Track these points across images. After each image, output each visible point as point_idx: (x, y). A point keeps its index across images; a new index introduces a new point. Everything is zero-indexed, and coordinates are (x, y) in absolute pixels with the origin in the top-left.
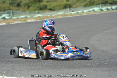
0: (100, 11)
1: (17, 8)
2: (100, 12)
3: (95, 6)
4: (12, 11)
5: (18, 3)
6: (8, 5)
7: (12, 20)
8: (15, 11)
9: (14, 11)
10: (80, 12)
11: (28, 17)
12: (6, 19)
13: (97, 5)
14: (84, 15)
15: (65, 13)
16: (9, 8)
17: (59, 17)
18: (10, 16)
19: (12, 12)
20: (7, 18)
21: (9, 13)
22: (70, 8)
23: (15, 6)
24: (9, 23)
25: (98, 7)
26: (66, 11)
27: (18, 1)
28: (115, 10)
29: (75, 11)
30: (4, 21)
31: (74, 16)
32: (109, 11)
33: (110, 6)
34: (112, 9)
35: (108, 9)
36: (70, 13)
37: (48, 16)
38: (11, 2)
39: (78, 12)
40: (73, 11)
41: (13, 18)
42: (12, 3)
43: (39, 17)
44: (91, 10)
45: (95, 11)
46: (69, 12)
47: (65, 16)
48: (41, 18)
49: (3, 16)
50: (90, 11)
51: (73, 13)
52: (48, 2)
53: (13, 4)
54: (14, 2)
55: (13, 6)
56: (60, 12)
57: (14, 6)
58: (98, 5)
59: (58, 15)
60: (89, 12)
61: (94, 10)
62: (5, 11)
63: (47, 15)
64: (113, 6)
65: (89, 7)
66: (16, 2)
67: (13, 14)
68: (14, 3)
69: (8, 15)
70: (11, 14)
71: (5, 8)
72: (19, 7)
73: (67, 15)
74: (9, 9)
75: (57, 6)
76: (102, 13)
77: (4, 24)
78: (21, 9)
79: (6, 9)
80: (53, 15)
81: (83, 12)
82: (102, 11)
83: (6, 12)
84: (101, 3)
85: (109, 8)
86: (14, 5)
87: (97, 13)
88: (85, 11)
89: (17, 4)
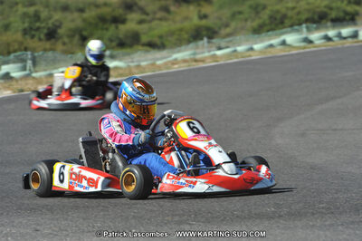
0: (303, 44)
1: (48, 45)
2: (305, 48)
3: (289, 29)
4: (32, 54)
5: (49, 29)
6: (19, 36)
7: (31, 81)
8: (41, 53)
9: (36, 54)
10: (240, 49)
12: (12, 78)
13: (294, 25)
14: (253, 58)
15: (195, 54)
16: (21, 43)
17: (176, 68)
18: (24, 69)
19: (29, 56)
20: (13, 75)
21: (23, 61)
22: (210, 38)
23: (40, 40)
24: (22, 91)
25: (298, 31)
26: (197, 47)
27: (50, 25)
28: (350, 40)
29: (227, 47)
30: (6, 85)
31: (222, 62)
32: (331, 43)
33: (334, 27)
34: (339, 36)
35: (328, 39)
36: (212, 53)
37: (143, 64)
38: (26, 25)
39: (235, 51)
40: (220, 48)
41: (34, 75)
42: (31, 29)
44: (275, 41)
45: (289, 45)
46: (209, 51)
47: (194, 63)
48: (121, 72)
49: (5, 69)
50: (271, 46)
51: (219, 53)
52: (141, 22)
53: (33, 32)
54: (38, 24)
55: (33, 37)
56: (179, 52)
57: (36, 39)
58: (296, 27)
59: (175, 62)
60: (270, 50)
61: (284, 43)
62: (9, 53)
63: (140, 61)
64: (344, 26)
65: (270, 33)
66: (43, 25)
67: (35, 63)
68: (38, 29)
69: (19, 65)
70: (29, 63)
71: (8, 45)
72: (53, 40)
73: (202, 61)
74: (23, 48)
75: (172, 33)
76: (311, 49)
77: (8, 93)
78: (60, 46)
79: (11, 49)
80: (159, 63)
81: (252, 49)
82: (310, 45)
83: (12, 56)
84: (307, 21)
85: (331, 33)
86: (37, 33)
87: (294, 52)
88: (256, 47)
89: (45, 31)
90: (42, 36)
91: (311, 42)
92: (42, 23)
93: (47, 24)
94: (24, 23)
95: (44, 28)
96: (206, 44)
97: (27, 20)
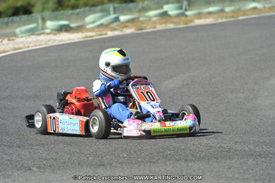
11: (227, 9)
12: (169, 16)
18: (181, 8)
20: (172, 13)
21: (180, 2)
41: (188, 13)
43: (255, 8)
70: (185, 3)
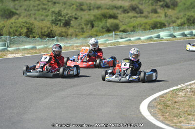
1: (64, 29)
5: (66, 20)
6: (48, 24)
10: (132, 39)
16: (49, 28)
19: (8, 38)
23: (60, 26)
26: (109, 36)
27: (67, 18)
29: (126, 38)
33: (189, 29)
34: (191, 34)
36: (117, 40)
38: (53, 18)
39: (130, 40)
40: (121, 38)
42: (55, 19)
44: (153, 36)
46: (116, 38)
51: (120, 40)
53: (58, 22)
54: (59, 18)
55: (57, 24)
61: (158, 37)
66: (62, 18)
68: (60, 20)
71: (42, 28)
72: (68, 27)
78: (71, 31)
88: (142, 38)
89: (64, 22)
90: (62, 24)
91: (175, 37)
92: (62, 17)
93: (65, 18)
94: (52, 17)
95: (63, 20)
96: (114, 35)
97: (54, 15)
